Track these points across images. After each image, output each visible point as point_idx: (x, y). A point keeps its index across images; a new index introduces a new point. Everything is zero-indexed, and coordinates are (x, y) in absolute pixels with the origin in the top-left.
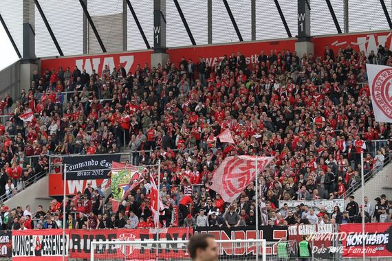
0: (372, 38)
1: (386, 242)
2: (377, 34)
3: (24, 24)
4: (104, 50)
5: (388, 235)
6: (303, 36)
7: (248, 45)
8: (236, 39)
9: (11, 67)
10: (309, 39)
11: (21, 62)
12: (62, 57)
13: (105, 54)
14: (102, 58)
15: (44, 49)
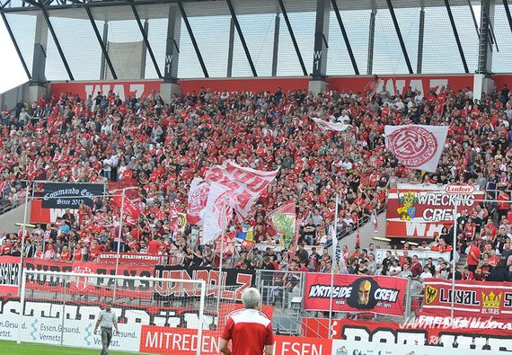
0: (390, 82)
1: (348, 296)
2: (395, 78)
3: (35, 45)
4: (115, 77)
5: (351, 288)
6: (318, 74)
7: (265, 81)
8: (249, 74)
9: (18, 88)
10: (324, 78)
11: (30, 83)
12: (73, 82)
13: (116, 81)
14: (112, 85)
15: (54, 73)
